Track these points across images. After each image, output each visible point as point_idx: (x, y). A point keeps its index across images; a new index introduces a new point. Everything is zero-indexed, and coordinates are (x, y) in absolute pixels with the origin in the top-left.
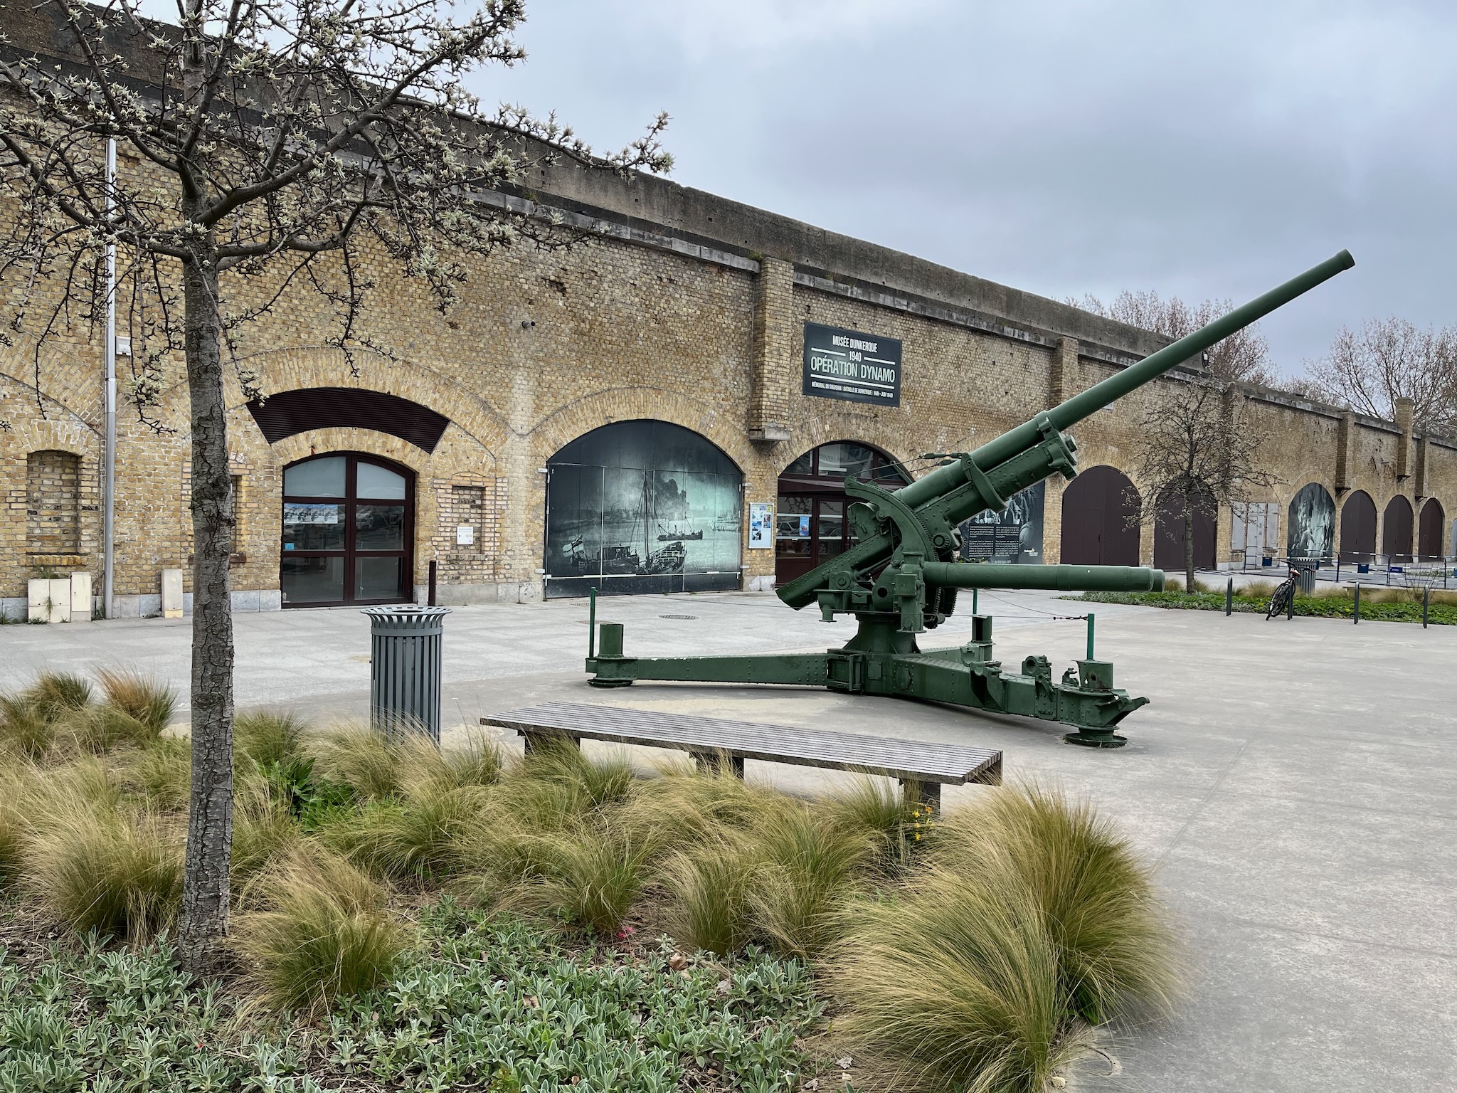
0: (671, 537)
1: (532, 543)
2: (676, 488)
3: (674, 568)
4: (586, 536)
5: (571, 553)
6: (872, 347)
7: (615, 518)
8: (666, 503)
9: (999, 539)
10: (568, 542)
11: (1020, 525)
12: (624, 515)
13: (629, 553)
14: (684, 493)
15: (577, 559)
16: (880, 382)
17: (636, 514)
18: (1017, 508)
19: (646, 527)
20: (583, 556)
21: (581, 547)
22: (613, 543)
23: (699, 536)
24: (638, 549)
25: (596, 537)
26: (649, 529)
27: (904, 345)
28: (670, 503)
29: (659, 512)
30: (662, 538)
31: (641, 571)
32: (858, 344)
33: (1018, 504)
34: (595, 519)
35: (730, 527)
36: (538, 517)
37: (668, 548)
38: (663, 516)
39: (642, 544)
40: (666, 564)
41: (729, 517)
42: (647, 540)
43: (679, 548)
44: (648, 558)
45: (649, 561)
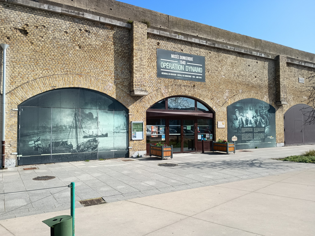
0: (90, 136)
1: (10, 141)
2: (93, 116)
3: (92, 149)
4: (42, 137)
5: (34, 145)
6: (191, 59)
7: (58, 129)
8: (87, 122)
9: (255, 133)
10: (32, 140)
11: (265, 127)
12: (64, 128)
13: (67, 144)
14: (97, 118)
15: (37, 148)
16: (195, 72)
17: (71, 127)
18: (263, 121)
19: (76, 132)
20: (39, 146)
21: (39, 142)
22: (58, 140)
23: (106, 135)
24: (72, 142)
25: (48, 137)
26: (78, 134)
27: (206, 58)
28: (89, 122)
29: (83, 126)
30: (85, 137)
31: (74, 151)
32: (184, 58)
33: (263, 118)
34: (47, 130)
35: (123, 131)
36: (13, 130)
37: (89, 141)
38: (85, 127)
39: (74, 140)
40: (88, 148)
41: (122, 127)
42: (77, 138)
43: (95, 141)
44: (78, 146)
45: (78, 147)
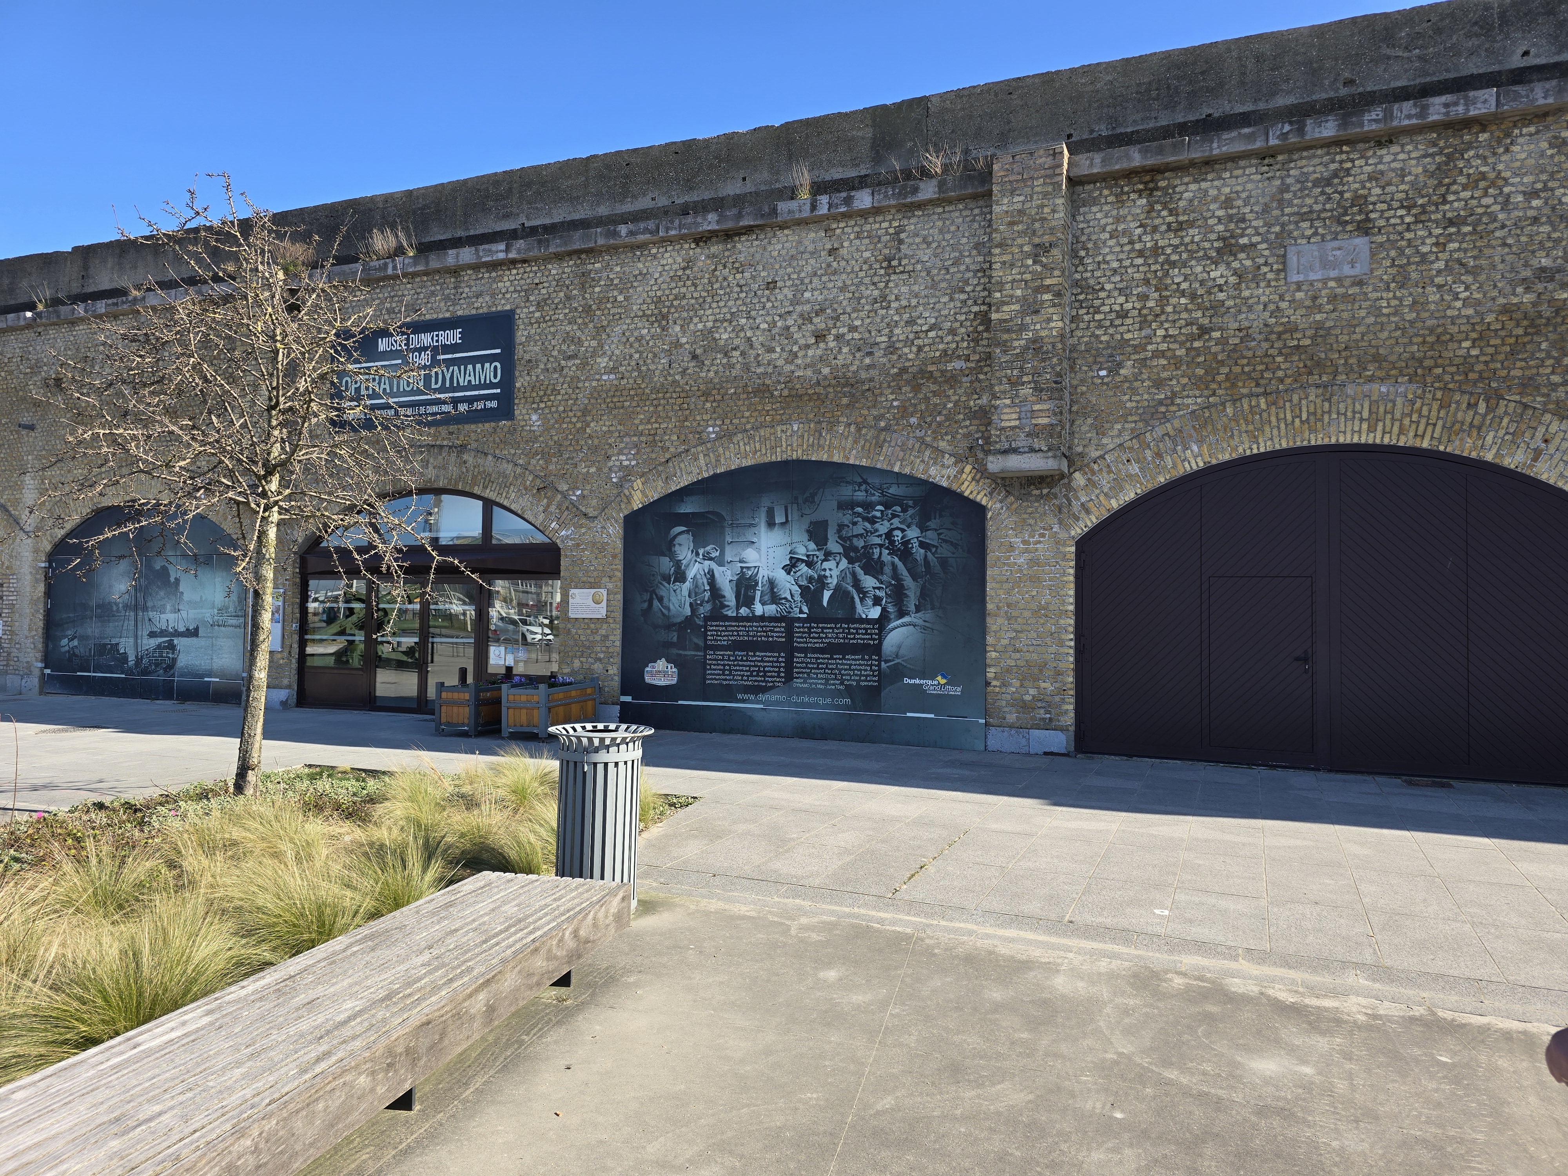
0: (163, 633)
1: (33, 637)
2: (169, 576)
3: (165, 670)
4: (80, 631)
5: (67, 648)
6: (453, 337)
7: (106, 611)
8: (157, 593)
9: (805, 651)
10: (66, 636)
11: (882, 621)
12: (115, 608)
13: (118, 651)
14: (177, 581)
15: (72, 654)
16: (470, 387)
17: (126, 607)
19: (136, 621)
20: (77, 651)
21: (75, 643)
22: (104, 638)
23: (194, 633)
24: (127, 645)
25: (89, 631)
26: (139, 624)
28: (162, 593)
29: (149, 604)
30: (152, 635)
31: (129, 672)
32: (426, 339)
34: (88, 613)
35: (233, 621)
36: (37, 611)
37: (159, 646)
38: (154, 608)
39: (132, 640)
40: (157, 665)
41: (231, 609)
42: (136, 637)
43: (172, 647)
44: (136, 657)
45: (139, 660)
